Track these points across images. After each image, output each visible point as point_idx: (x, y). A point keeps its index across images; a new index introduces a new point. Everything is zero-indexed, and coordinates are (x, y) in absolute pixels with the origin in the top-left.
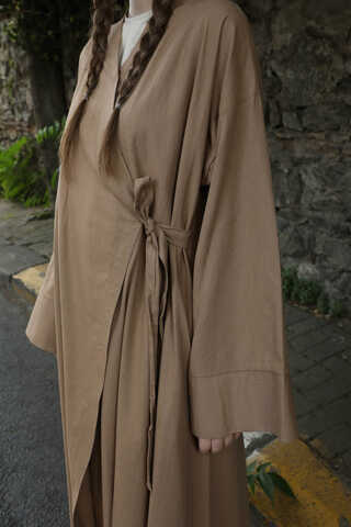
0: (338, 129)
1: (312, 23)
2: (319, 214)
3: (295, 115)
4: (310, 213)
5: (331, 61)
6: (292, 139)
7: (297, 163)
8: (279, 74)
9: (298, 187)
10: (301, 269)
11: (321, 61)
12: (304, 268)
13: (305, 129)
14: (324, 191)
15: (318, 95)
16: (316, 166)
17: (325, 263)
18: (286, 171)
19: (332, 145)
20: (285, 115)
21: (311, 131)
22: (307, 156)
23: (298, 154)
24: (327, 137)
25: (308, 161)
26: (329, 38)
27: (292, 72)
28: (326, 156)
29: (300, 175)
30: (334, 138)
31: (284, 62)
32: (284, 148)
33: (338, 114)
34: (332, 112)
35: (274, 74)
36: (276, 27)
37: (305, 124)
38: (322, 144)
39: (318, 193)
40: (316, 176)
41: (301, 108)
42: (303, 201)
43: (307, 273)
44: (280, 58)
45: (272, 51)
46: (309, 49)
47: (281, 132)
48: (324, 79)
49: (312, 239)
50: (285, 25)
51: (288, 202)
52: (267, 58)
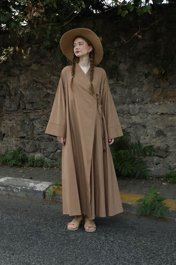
0: (46, 108)
1: (35, 78)
2: (42, 135)
3: (31, 105)
4: (38, 136)
5: (42, 89)
6: (30, 112)
7: (32, 120)
8: (23, 93)
9: (32, 128)
10: (36, 156)
11: (39, 89)
12: (37, 155)
13: (34, 109)
14: (43, 128)
15: (38, 99)
16: (39, 120)
17: (45, 152)
18: (28, 123)
19: (45, 113)
20: (26, 105)
21: (36, 109)
22: (36, 117)
23: (32, 118)
24: (43, 111)
25: (36, 119)
26: (41, 83)
27: (28, 92)
28: (42, 117)
29: (33, 124)
30: (45, 111)
31: (26, 89)
32: (27, 116)
33: (46, 104)
34: (44, 103)
35: (21, 92)
36: (21, 79)
37: (34, 108)
38: (41, 113)
39: (40, 129)
40: (39, 123)
41: (33, 103)
42: (34, 132)
43: (39, 157)
44: (23, 87)
45: (20, 86)
46: (35, 85)
47: (26, 110)
48: (40, 94)
49: (39, 145)
50: (25, 78)
51: (29, 133)
52: (18, 87)
